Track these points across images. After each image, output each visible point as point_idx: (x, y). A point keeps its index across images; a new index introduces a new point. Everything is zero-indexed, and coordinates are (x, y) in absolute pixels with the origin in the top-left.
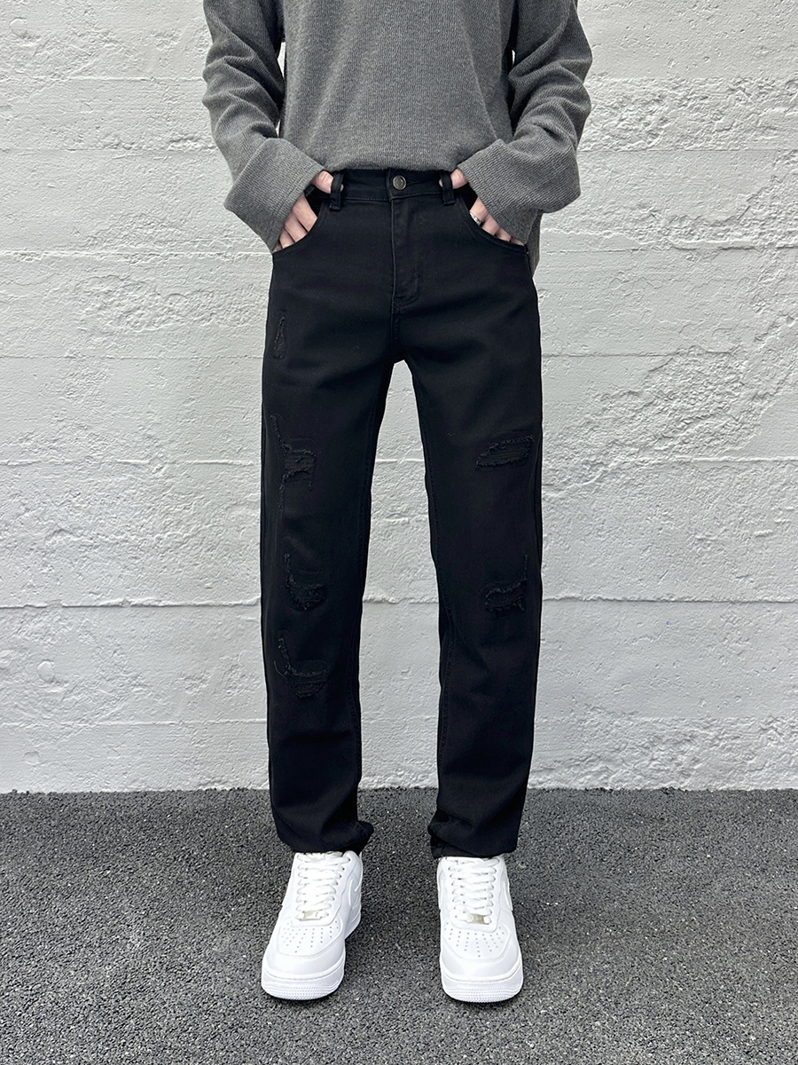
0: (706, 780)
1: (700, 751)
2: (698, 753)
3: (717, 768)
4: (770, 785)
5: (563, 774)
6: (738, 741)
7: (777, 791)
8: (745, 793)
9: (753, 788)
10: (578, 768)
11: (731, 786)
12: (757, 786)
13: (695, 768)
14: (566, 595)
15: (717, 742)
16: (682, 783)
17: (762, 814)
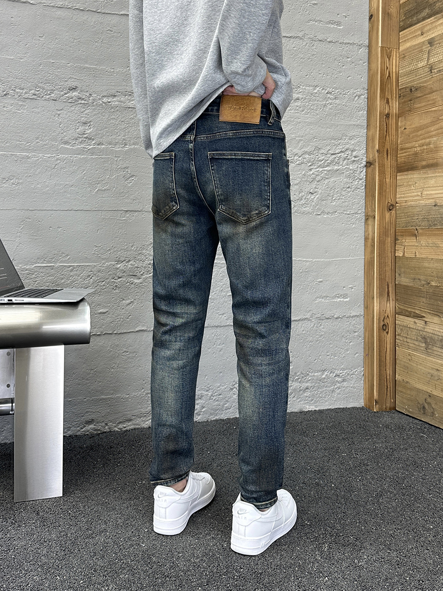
0: (207, 416)
1: (205, 402)
2: (204, 404)
3: (212, 409)
4: (234, 415)
5: (137, 421)
6: (221, 396)
7: (236, 418)
8: (223, 420)
9: (227, 417)
10: (145, 417)
11: (217, 417)
12: (228, 416)
13: (203, 410)
14: (140, 329)
15: (212, 397)
16: (197, 418)
17: (231, 429)
